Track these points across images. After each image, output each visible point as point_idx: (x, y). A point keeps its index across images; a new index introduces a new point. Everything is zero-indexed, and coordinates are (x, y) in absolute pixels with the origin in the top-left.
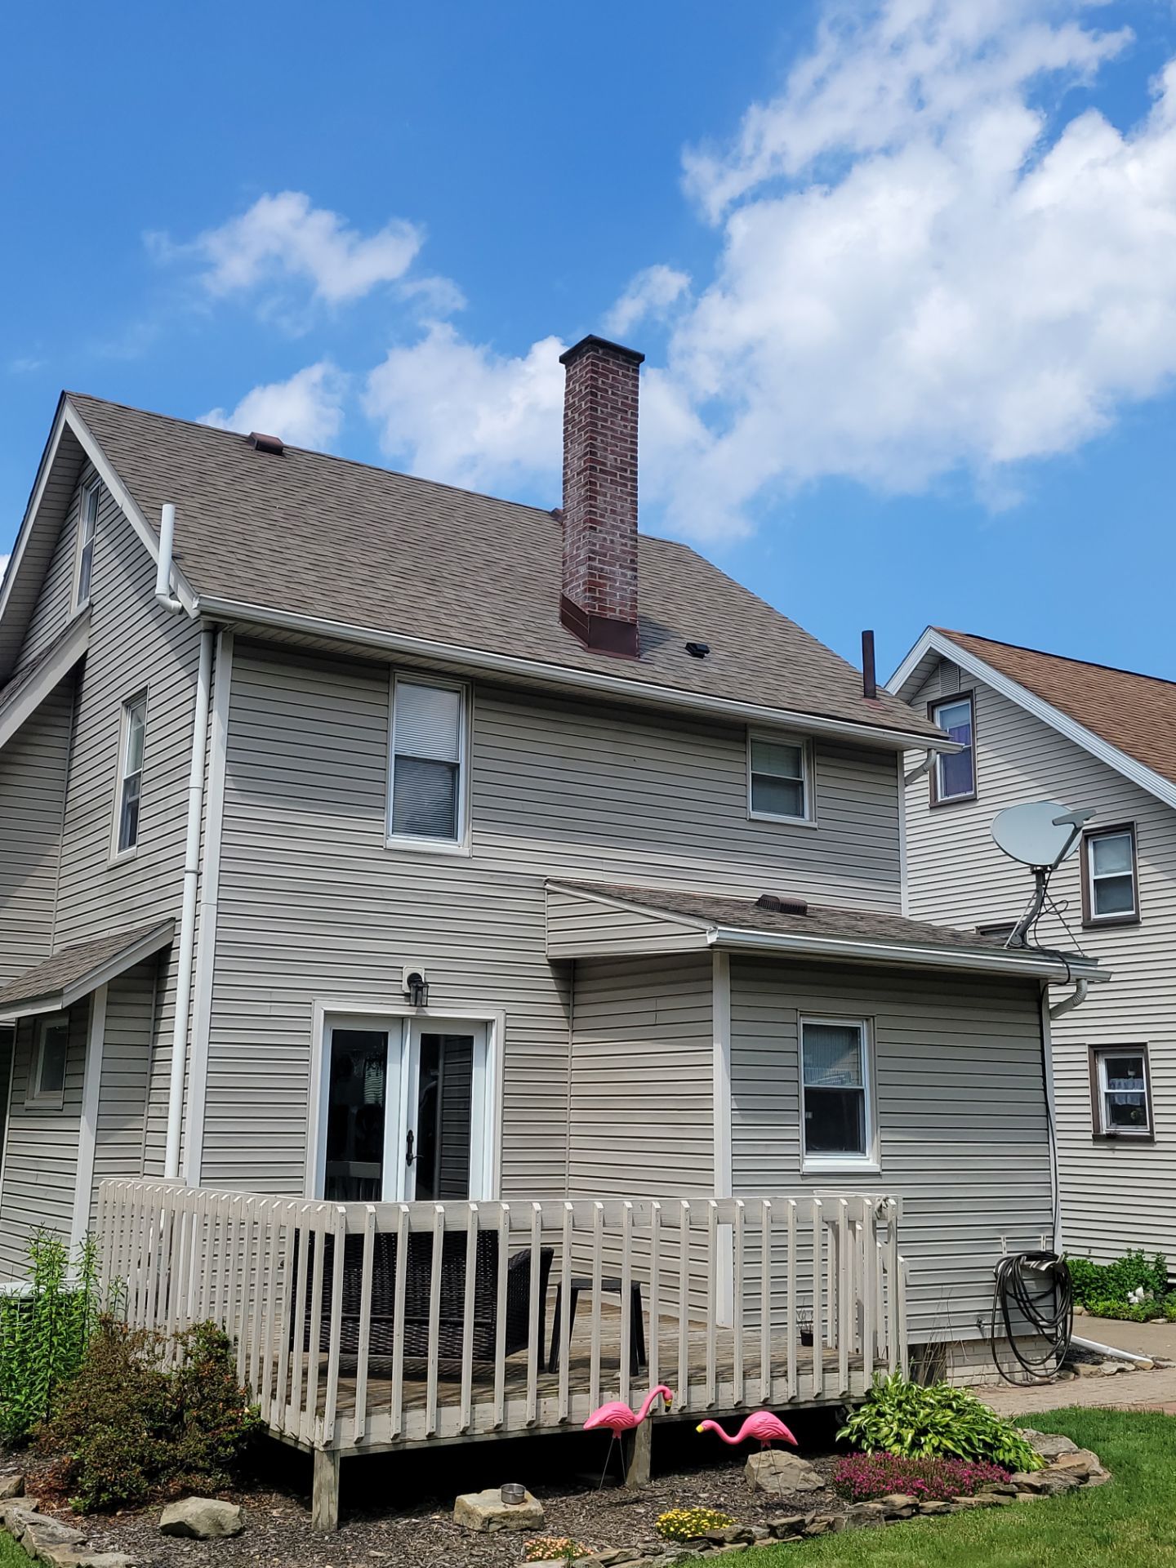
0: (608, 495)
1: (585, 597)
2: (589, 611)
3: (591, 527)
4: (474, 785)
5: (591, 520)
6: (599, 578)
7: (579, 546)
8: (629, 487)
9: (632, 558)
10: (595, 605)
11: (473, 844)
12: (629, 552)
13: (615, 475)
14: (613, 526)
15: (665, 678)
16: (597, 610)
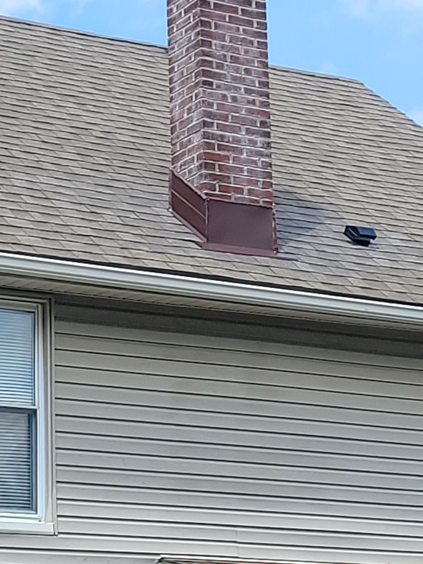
0: (227, 39)
1: (201, 175)
2: (206, 194)
3: (205, 83)
4: (56, 437)
5: (205, 73)
6: (219, 149)
7: (191, 107)
8: (255, 25)
9: (263, 119)
10: (215, 185)
11: (59, 516)
12: (259, 112)
13: (236, 11)
14: (235, 79)
15: (312, 279)
16: (217, 192)
